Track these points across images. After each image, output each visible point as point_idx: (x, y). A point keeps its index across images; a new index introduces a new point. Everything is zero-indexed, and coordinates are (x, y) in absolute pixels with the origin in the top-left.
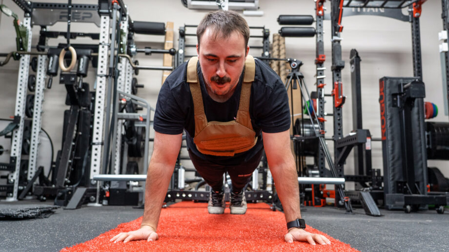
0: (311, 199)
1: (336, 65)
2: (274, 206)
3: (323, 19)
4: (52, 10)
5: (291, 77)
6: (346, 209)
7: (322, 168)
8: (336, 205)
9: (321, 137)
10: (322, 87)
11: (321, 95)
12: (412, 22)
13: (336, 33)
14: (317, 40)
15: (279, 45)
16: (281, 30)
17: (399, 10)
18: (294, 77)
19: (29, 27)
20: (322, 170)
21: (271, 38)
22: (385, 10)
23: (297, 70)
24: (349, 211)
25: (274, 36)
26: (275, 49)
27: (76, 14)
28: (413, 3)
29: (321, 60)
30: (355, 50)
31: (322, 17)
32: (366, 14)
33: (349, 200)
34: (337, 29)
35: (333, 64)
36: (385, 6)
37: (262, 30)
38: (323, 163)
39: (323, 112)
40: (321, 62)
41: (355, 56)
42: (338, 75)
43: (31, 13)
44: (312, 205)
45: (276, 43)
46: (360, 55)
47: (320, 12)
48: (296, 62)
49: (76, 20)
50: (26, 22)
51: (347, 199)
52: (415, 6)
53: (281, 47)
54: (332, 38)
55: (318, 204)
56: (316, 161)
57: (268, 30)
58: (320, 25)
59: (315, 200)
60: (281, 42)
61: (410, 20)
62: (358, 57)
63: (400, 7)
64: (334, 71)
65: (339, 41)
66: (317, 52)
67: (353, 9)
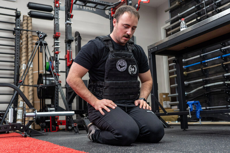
0: (49, 127)
1: (68, 39)
2: (26, 134)
3: (59, 10)
5: (39, 44)
6: (75, 131)
7: (57, 106)
8: (67, 130)
9: (59, 85)
10: (58, 53)
11: (57, 59)
12: (110, 19)
13: (69, 19)
14: (54, 23)
15: (27, 23)
16: (30, 12)
17: (104, 10)
18: (41, 44)
20: (57, 108)
21: (21, 18)
22: (96, 10)
23: (43, 39)
24: (77, 133)
25: (24, 17)
26: (25, 25)
28: (111, 8)
29: (58, 36)
30: (78, 32)
31: (58, 8)
32: (85, 10)
33: (77, 125)
34: (69, 16)
35: (66, 38)
36: (96, 7)
37: (15, 11)
38: (57, 103)
39: (58, 69)
40: (57, 37)
41: (78, 36)
42: (69, 46)
44: (50, 131)
45: (25, 21)
46: (81, 35)
47: (57, 5)
48: (42, 33)
51: (75, 125)
52: (112, 10)
53: (29, 25)
54: (66, 22)
55: (54, 130)
56: (52, 102)
57: (20, 12)
58: (57, 13)
59: (52, 127)
60: (29, 22)
61: (110, 18)
62: (79, 36)
63: (104, 9)
64: (67, 43)
65: (70, 24)
66: (55, 30)
67: (78, 6)
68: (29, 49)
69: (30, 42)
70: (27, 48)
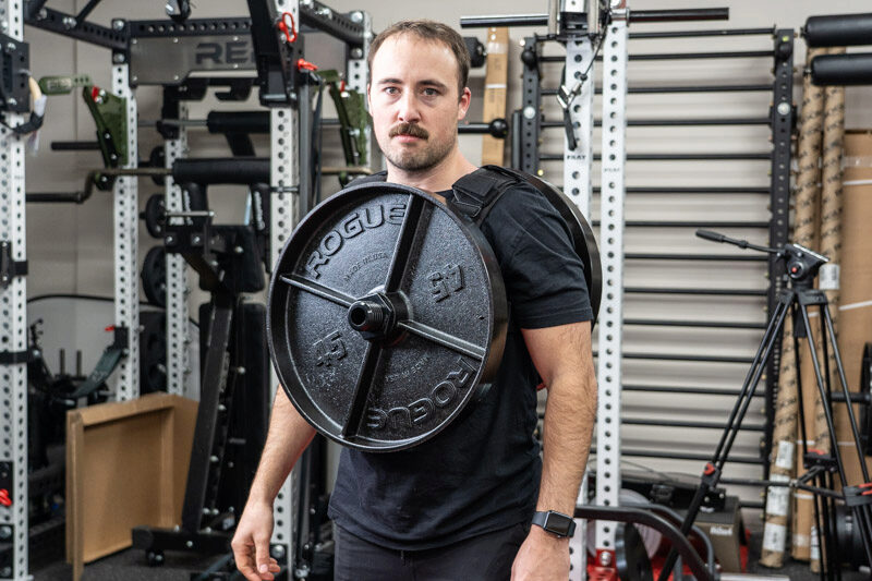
4: (176, 40)
16: (811, 66)
19: (127, 93)
27: (234, 49)
37: (770, 36)
43: (126, 53)
49: (236, 66)
50: (117, 81)
68: (825, 201)
69: (830, 172)
70: (818, 199)
